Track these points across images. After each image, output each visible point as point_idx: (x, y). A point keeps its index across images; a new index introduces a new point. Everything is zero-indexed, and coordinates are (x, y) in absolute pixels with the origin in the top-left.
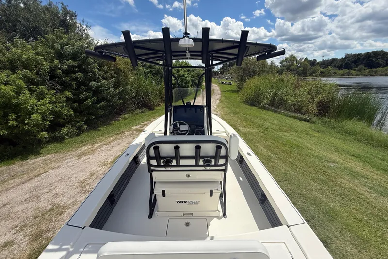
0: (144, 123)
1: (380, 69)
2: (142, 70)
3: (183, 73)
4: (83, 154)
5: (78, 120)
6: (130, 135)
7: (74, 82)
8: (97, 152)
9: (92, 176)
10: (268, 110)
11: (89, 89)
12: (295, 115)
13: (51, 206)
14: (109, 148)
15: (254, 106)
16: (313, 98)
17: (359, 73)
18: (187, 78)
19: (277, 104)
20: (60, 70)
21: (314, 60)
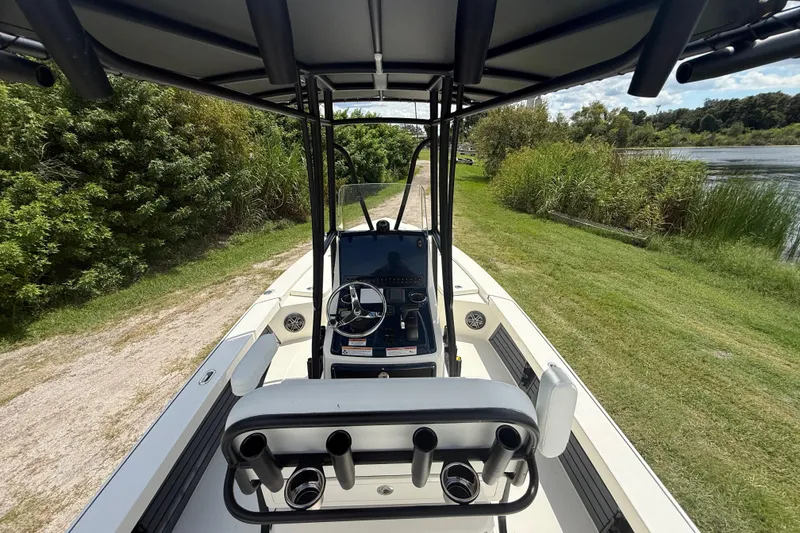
0: (282, 255)
1: (775, 131)
2: (278, 133)
3: (370, 141)
4: (127, 338)
5: (124, 250)
6: (248, 285)
7: (110, 162)
8: (162, 332)
9: (140, 400)
10: (555, 220)
11: (148, 178)
12: (614, 230)
13: (15, 500)
14: (195, 320)
15: (525, 212)
16: (651, 193)
17: (733, 140)
18: (379, 151)
19: (574, 209)
20: (74, 132)
21: (641, 112)
